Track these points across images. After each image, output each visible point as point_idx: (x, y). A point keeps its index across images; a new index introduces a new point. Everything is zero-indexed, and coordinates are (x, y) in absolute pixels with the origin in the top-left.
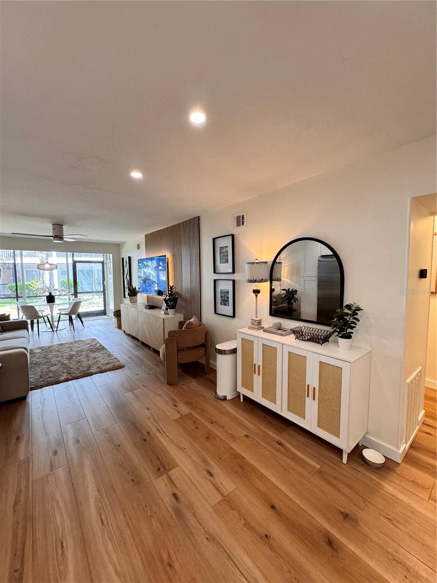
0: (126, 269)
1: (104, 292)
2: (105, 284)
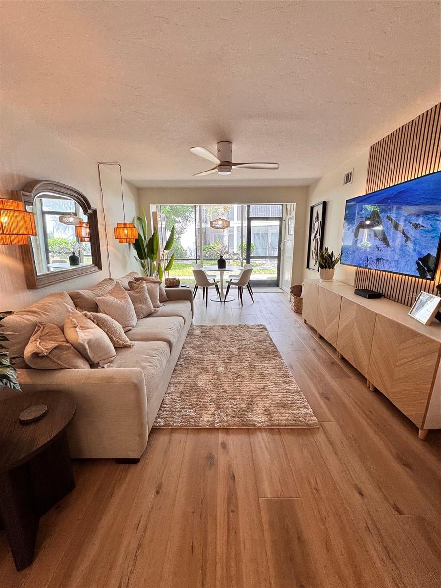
0: (316, 224)
1: (279, 257)
2: (282, 248)
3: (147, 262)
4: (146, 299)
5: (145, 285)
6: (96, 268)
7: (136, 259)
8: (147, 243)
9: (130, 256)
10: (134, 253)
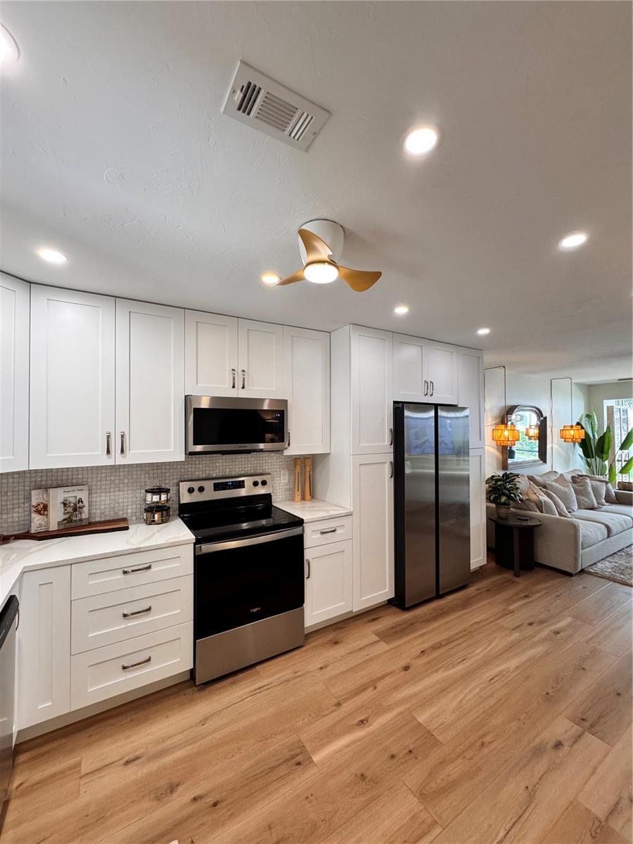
3: (596, 461)
4: (589, 493)
5: (588, 481)
6: (541, 462)
7: (581, 458)
8: (596, 441)
9: (573, 454)
10: (580, 451)
